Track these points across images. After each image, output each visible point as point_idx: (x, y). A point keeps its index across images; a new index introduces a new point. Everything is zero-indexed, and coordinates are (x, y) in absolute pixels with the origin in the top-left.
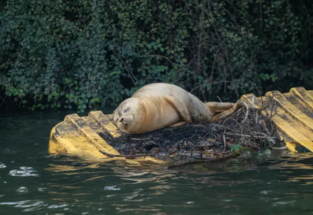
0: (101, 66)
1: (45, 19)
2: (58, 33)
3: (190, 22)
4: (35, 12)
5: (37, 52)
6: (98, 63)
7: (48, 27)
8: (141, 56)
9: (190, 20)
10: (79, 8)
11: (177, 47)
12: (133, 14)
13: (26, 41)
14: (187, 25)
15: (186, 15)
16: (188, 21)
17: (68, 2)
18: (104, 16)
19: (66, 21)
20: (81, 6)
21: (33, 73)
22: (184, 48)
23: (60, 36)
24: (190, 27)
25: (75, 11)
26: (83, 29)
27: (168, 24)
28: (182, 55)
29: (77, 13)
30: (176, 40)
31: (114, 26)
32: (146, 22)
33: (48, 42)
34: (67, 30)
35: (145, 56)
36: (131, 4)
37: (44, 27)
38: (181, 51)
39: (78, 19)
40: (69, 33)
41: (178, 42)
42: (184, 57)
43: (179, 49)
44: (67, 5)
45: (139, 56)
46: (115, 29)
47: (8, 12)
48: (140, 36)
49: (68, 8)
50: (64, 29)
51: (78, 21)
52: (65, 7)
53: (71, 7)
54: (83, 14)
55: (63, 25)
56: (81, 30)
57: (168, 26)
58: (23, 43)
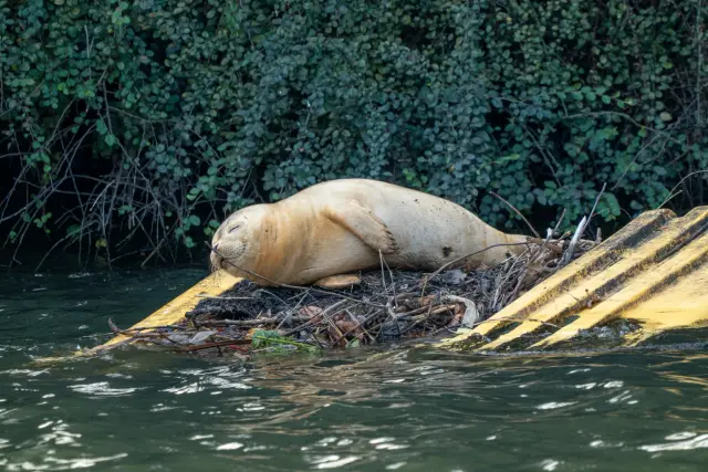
0: (476, 141)
1: (356, 44)
2: (387, 76)
3: (674, 39)
4: (340, 31)
5: (342, 118)
6: (469, 134)
7: (363, 62)
8: (571, 117)
9: (674, 33)
10: (432, 18)
11: (648, 90)
12: (555, 27)
13: (317, 97)
14: (667, 45)
15: (662, 23)
16: (669, 35)
17: (407, 7)
18: (486, 34)
19: (402, 48)
20: (434, 14)
21: (335, 163)
22: (663, 91)
23: (391, 79)
24: (675, 49)
25: (422, 26)
26: (440, 63)
27: (625, 44)
28: (660, 105)
29: (427, 30)
30: (645, 77)
31: (507, 54)
32: (581, 43)
33: (367, 94)
34: (406, 67)
35: (580, 115)
36: (549, 8)
37: (356, 63)
38: (657, 99)
39: (428, 42)
40: (410, 73)
41: (650, 80)
42: (663, 110)
43: (652, 95)
44: (405, 13)
45: (567, 116)
46: (510, 60)
47: (280, 31)
48: (566, 75)
49: (407, 20)
50: (398, 65)
51: (429, 47)
52: (400, 17)
53: (412, 17)
54: (439, 30)
55: (397, 57)
56: (436, 66)
57: (626, 48)
58: (311, 103)
